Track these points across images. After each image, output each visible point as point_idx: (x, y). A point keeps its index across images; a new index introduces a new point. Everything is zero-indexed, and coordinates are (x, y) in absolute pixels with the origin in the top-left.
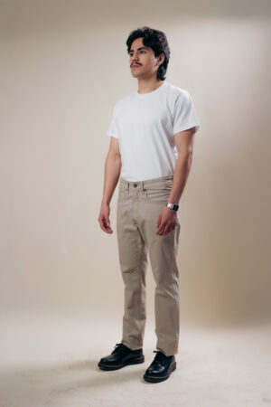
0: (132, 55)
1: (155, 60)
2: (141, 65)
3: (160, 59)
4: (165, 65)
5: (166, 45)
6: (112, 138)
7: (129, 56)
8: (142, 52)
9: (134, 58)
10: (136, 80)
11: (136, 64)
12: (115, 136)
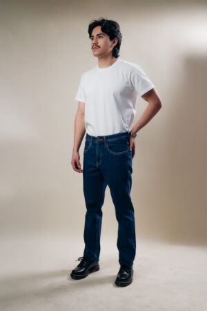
0: (92, 39)
1: (110, 43)
2: (99, 47)
3: (114, 42)
4: (118, 46)
5: (119, 31)
6: (79, 102)
7: (90, 40)
8: (100, 37)
9: (94, 42)
10: (96, 58)
11: (95, 46)
12: (82, 101)
